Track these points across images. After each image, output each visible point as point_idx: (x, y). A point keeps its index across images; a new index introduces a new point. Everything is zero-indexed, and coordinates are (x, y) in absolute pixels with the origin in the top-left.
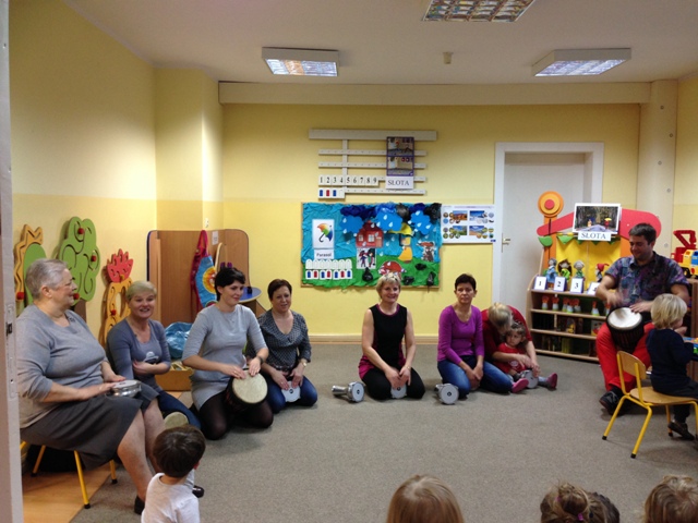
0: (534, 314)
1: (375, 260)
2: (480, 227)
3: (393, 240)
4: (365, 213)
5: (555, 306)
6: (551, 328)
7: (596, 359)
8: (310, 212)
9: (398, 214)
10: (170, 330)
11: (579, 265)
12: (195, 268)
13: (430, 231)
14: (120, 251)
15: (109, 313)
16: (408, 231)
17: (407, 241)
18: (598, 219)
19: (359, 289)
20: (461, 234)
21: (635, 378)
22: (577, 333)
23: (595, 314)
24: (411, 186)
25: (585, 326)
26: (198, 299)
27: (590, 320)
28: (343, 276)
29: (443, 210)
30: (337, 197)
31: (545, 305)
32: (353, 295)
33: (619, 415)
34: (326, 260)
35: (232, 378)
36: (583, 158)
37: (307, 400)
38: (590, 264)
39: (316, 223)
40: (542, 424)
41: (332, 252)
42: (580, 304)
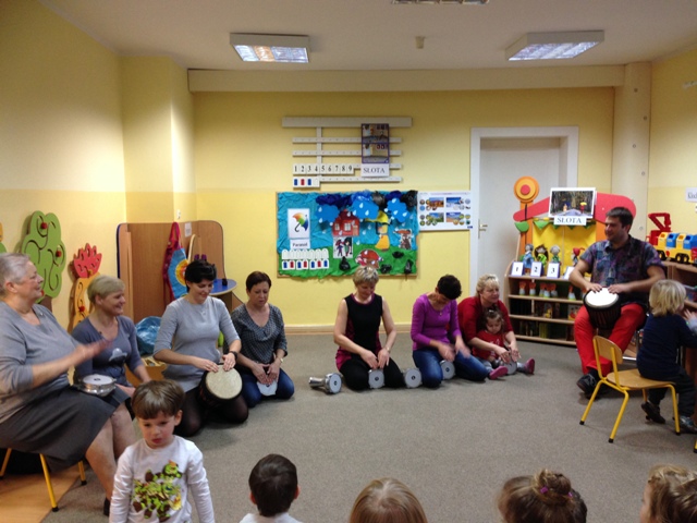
0: (512, 300)
1: (351, 249)
2: (456, 214)
3: (369, 228)
4: (341, 202)
5: (532, 291)
6: (529, 313)
7: (574, 343)
8: (285, 201)
9: (374, 202)
10: (143, 325)
11: (556, 249)
12: (167, 261)
13: (407, 219)
14: (87, 245)
15: (77, 310)
16: (385, 219)
17: (383, 230)
18: (574, 203)
19: (336, 278)
20: (438, 221)
21: (611, 363)
22: (554, 317)
23: (571, 298)
24: (387, 173)
25: (562, 311)
26: (171, 293)
27: (567, 304)
28: (319, 264)
29: (420, 197)
30: (313, 185)
31: (522, 291)
32: (330, 285)
33: (597, 398)
34: (302, 250)
35: (206, 372)
36: (558, 143)
37: (284, 393)
38: (566, 249)
39: (292, 212)
40: (519, 410)
41: (308, 242)
42: (556, 289)
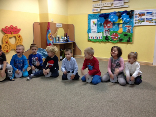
1: (110, 33)
2: (151, 18)
3: (116, 25)
4: (106, 16)
8: (90, 17)
9: (117, 15)
14: (11, 26)
15: (4, 42)
17: (121, 26)
20: (142, 22)
24: (123, 4)
29: (135, 13)
30: (98, 11)
32: (103, 45)
39: (92, 21)
41: (96, 30)
